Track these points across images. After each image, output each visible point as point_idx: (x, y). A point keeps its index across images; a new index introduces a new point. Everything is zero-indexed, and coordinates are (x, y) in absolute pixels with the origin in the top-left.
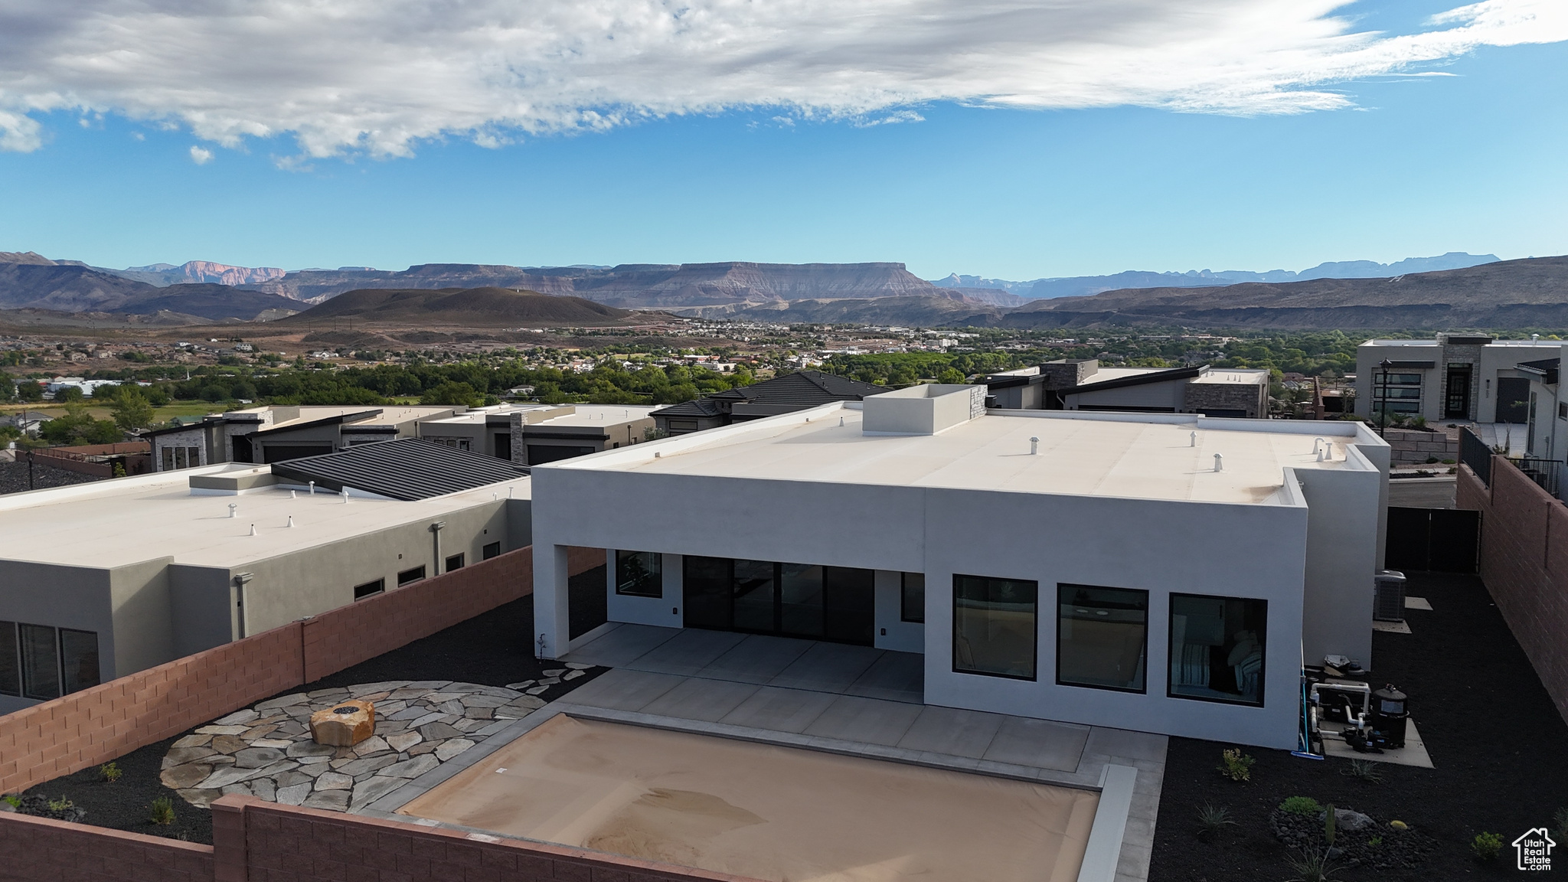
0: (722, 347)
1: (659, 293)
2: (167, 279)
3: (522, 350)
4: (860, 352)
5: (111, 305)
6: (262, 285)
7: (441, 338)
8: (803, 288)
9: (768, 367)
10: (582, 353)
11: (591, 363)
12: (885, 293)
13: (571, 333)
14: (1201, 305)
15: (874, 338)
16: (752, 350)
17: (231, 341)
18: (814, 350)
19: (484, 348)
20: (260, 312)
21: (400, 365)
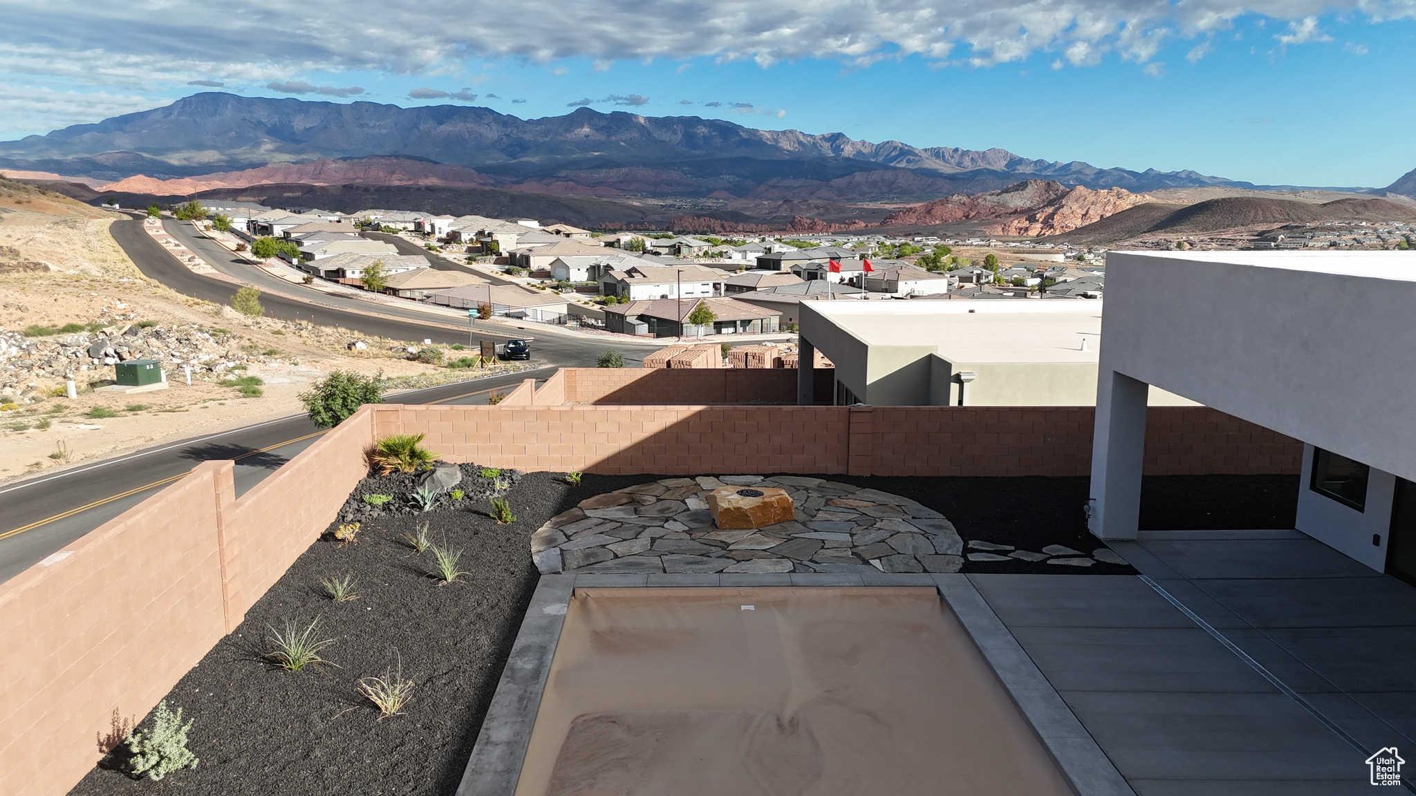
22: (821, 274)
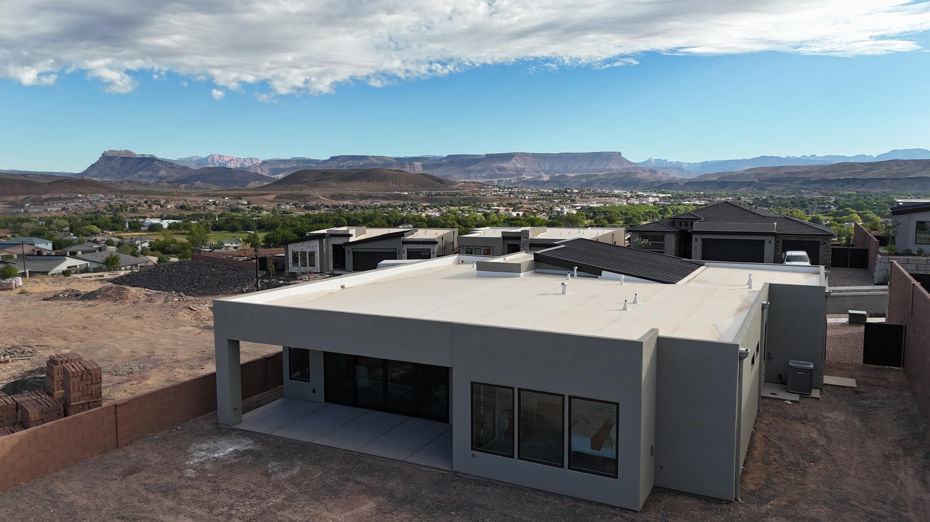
0: (513, 202)
1: (471, 171)
2: (199, 164)
3: (397, 204)
4: (598, 205)
5: (169, 179)
6: (249, 167)
7: (351, 197)
8: (557, 167)
9: (543, 214)
10: (431, 206)
11: (438, 212)
12: (608, 170)
13: (424, 195)
14: (813, 176)
15: (605, 197)
16: (531, 204)
17: (236, 199)
18: (569, 204)
19: (375, 203)
20: (249, 183)
21: (330, 212)
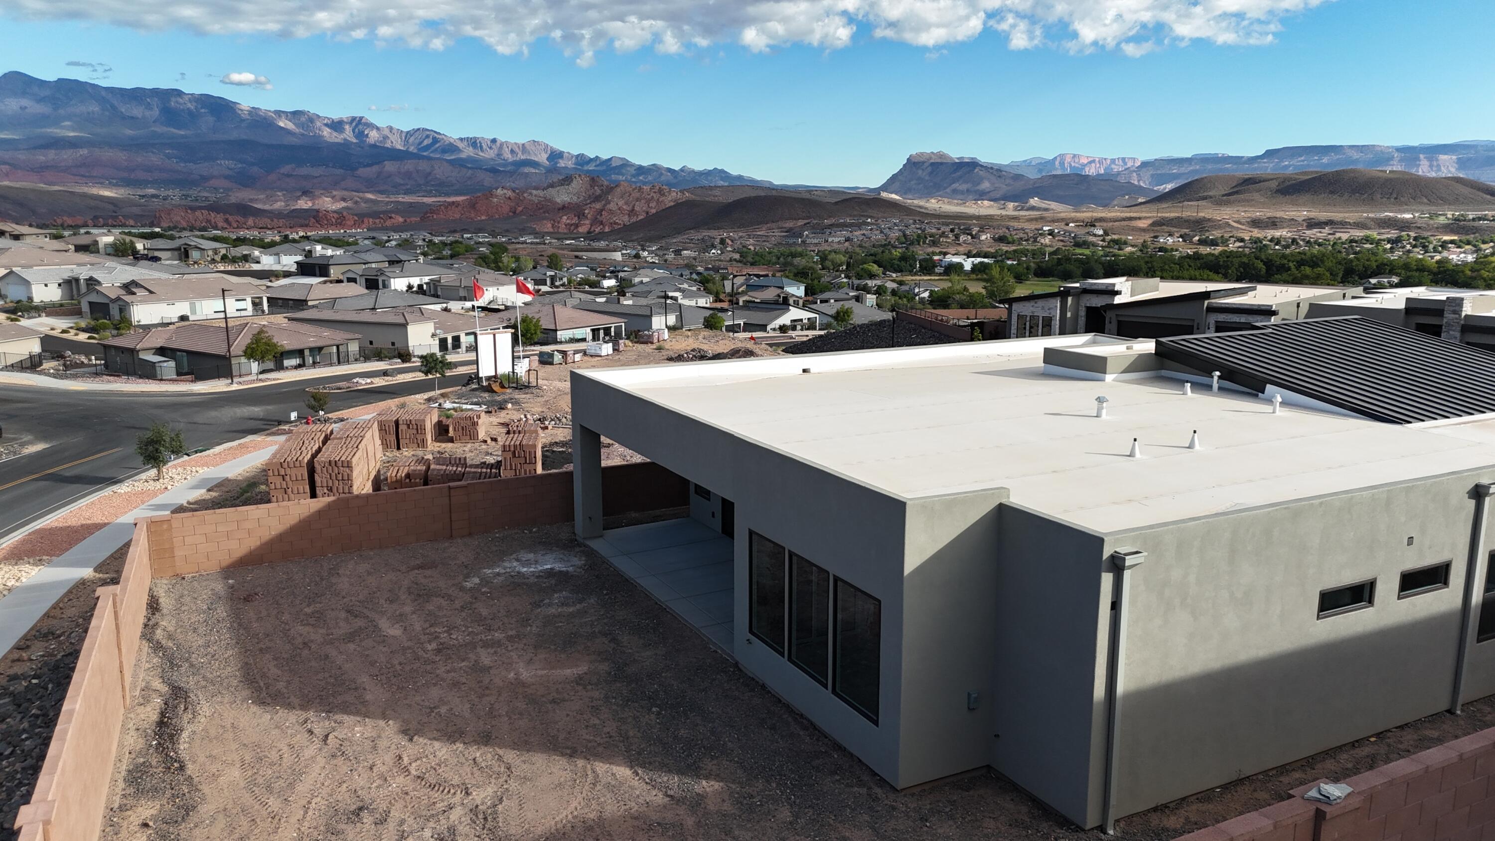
2: (1040, 171)
3: (1385, 237)
5: (993, 195)
6: (1119, 173)
7: (1291, 223)
10: (1461, 241)
11: (1472, 253)
13: (1449, 218)
17: (1087, 226)
19: (1338, 235)
20: (1114, 199)
21: (1244, 251)
22: (384, 281)
